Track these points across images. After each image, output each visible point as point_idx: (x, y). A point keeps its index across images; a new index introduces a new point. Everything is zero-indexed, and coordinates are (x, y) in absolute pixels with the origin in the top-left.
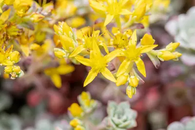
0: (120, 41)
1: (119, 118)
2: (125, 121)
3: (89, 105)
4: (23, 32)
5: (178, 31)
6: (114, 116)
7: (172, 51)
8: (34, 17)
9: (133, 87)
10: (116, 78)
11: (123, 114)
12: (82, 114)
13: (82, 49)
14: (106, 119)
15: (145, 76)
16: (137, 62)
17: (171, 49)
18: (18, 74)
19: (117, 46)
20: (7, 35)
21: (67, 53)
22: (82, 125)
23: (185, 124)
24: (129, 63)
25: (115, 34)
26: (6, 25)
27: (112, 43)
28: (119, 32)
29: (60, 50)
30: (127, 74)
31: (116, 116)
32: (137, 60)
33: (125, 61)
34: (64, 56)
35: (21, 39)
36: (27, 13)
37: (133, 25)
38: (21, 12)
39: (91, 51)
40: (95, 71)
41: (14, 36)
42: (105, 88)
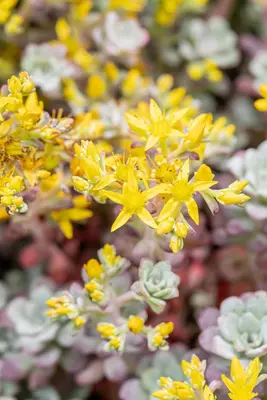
0: (165, 173)
1: (155, 283)
2: (163, 288)
3: (113, 263)
4: (28, 152)
5: (244, 172)
6: (148, 280)
7: (237, 192)
8: (47, 133)
9: (179, 237)
10: (157, 223)
11: (161, 279)
12: (102, 275)
13: (111, 179)
14: (136, 283)
15: (197, 223)
16: (187, 204)
17: (235, 189)
18: (20, 208)
19: (160, 180)
20: (6, 154)
21: (90, 184)
22: (102, 291)
23: (245, 301)
24: (176, 204)
25: (159, 164)
26: (6, 139)
27: (153, 175)
28: (165, 161)
29: (80, 179)
30: (172, 219)
31: (151, 280)
32: (188, 200)
33: (171, 200)
34: (87, 187)
35: (24, 161)
36: (38, 125)
37: (184, 153)
38: (29, 123)
39: (125, 184)
40: (128, 211)
41: (15, 157)
42: (135, 243)
